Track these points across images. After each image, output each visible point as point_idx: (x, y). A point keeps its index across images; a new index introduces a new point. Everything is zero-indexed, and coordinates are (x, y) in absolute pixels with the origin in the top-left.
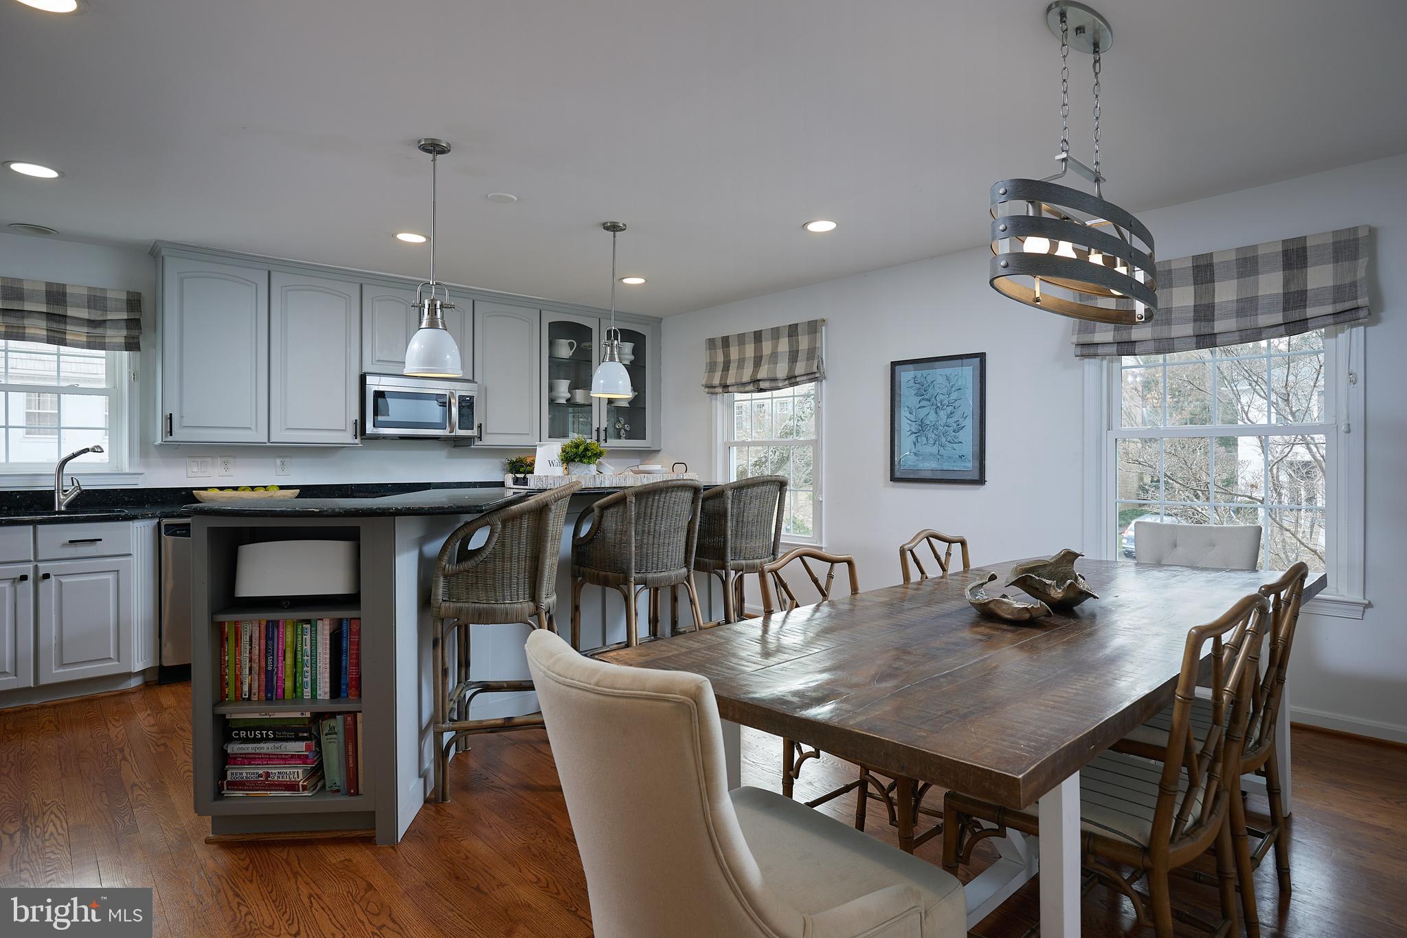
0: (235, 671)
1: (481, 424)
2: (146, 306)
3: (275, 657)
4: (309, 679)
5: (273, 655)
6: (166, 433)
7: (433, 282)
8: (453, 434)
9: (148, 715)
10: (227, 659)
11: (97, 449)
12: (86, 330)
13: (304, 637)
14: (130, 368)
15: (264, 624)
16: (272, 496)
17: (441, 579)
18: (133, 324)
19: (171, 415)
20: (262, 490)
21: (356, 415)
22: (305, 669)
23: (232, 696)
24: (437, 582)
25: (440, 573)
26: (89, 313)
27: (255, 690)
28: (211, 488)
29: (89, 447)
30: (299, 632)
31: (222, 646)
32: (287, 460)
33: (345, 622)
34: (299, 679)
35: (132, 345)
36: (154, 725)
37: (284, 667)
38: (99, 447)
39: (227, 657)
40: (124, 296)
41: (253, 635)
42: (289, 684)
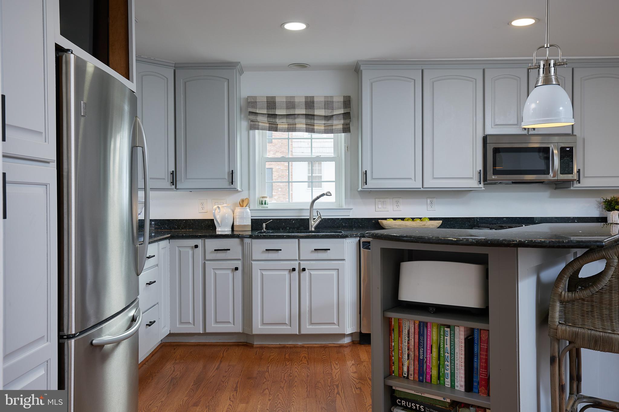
0: (399, 355)
1: (579, 170)
2: (353, 104)
3: (425, 350)
4: (449, 372)
5: (423, 348)
6: (364, 182)
7: (547, 45)
8: (556, 178)
9: (353, 364)
10: (393, 345)
11: (328, 194)
12: (323, 122)
13: (446, 338)
14: (345, 143)
15: (417, 323)
16: (424, 225)
17: (558, 304)
18: (347, 115)
19: (366, 171)
20: (419, 221)
21: (480, 167)
22: (446, 363)
23: (396, 373)
24: (554, 307)
25: (556, 298)
26: (325, 112)
27: (411, 372)
28: (389, 218)
29: (325, 193)
30: (442, 333)
31: (390, 334)
32: (435, 200)
33: (476, 330)
34: (442, 370)
35: (346, 129)
36: (355, 372)
37: (431, 358)
38: (329, 192)
39: (393, 343)
40: (342, 100)
41: (410, 330)
42: (434, 373)
